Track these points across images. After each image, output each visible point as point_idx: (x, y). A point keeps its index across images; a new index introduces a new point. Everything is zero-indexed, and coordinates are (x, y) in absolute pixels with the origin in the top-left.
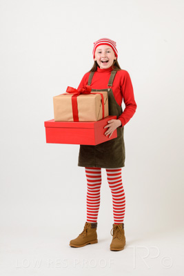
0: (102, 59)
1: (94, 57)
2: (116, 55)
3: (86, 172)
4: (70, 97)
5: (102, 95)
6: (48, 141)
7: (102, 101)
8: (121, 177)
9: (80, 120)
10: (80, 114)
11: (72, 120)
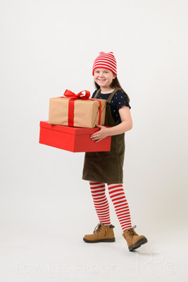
4: (67, 101)
5: (100, 102)
6: (41, 142)
7: (100, 108)
9: (75, 125)
10: (75, 119)
11: (67, 124)
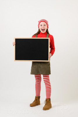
0: (42, 29)
1: (39, 27)
2: (48, 27)
3: (35, 76)
8: (49, 78)
